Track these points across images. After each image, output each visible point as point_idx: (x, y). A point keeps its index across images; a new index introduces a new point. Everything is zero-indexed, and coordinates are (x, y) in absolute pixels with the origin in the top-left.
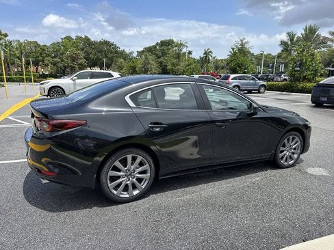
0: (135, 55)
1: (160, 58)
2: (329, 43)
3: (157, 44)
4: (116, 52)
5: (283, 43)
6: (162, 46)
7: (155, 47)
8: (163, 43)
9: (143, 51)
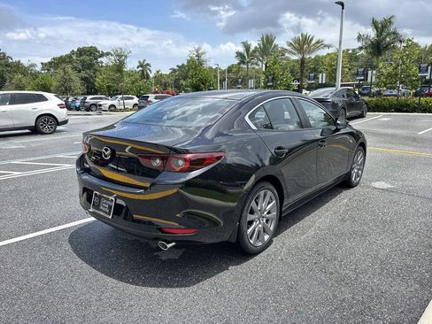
0: (39, 68)
1: (80, 72)
2: (287, 55)
3: (73, 52)
4: (8, 65)
5: (239, 55)
6: (81, 55)
7: (69, 57)
8: (81, 52)
9: (50, 63)
